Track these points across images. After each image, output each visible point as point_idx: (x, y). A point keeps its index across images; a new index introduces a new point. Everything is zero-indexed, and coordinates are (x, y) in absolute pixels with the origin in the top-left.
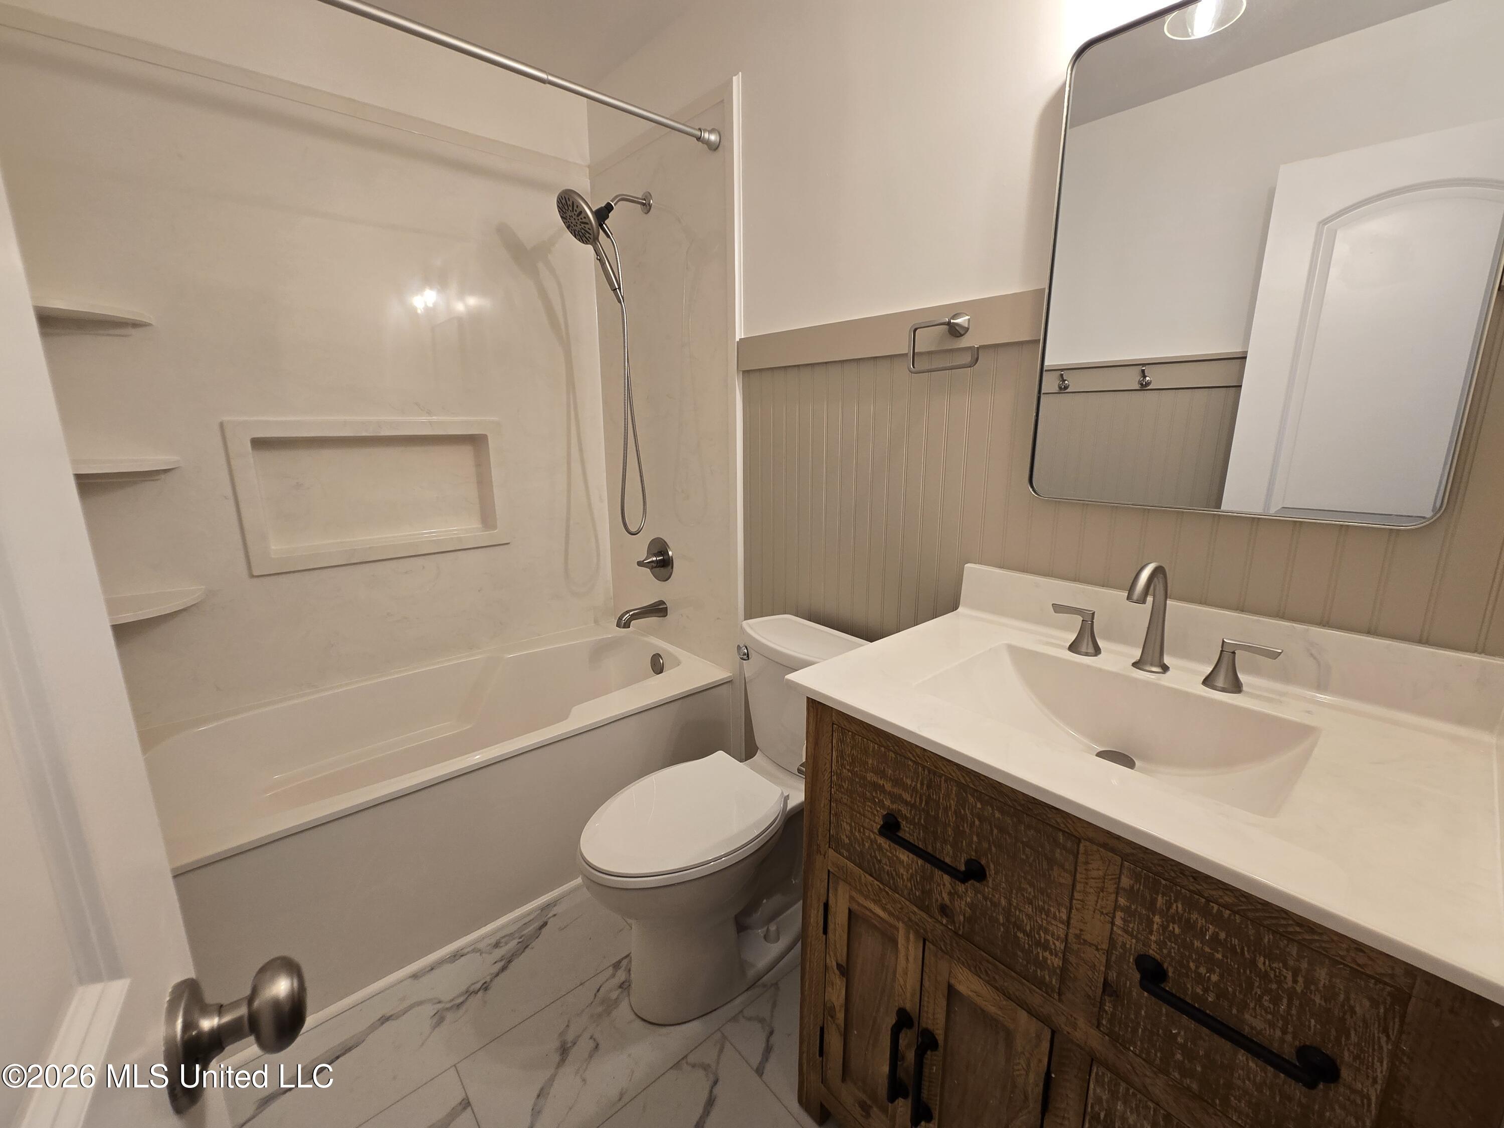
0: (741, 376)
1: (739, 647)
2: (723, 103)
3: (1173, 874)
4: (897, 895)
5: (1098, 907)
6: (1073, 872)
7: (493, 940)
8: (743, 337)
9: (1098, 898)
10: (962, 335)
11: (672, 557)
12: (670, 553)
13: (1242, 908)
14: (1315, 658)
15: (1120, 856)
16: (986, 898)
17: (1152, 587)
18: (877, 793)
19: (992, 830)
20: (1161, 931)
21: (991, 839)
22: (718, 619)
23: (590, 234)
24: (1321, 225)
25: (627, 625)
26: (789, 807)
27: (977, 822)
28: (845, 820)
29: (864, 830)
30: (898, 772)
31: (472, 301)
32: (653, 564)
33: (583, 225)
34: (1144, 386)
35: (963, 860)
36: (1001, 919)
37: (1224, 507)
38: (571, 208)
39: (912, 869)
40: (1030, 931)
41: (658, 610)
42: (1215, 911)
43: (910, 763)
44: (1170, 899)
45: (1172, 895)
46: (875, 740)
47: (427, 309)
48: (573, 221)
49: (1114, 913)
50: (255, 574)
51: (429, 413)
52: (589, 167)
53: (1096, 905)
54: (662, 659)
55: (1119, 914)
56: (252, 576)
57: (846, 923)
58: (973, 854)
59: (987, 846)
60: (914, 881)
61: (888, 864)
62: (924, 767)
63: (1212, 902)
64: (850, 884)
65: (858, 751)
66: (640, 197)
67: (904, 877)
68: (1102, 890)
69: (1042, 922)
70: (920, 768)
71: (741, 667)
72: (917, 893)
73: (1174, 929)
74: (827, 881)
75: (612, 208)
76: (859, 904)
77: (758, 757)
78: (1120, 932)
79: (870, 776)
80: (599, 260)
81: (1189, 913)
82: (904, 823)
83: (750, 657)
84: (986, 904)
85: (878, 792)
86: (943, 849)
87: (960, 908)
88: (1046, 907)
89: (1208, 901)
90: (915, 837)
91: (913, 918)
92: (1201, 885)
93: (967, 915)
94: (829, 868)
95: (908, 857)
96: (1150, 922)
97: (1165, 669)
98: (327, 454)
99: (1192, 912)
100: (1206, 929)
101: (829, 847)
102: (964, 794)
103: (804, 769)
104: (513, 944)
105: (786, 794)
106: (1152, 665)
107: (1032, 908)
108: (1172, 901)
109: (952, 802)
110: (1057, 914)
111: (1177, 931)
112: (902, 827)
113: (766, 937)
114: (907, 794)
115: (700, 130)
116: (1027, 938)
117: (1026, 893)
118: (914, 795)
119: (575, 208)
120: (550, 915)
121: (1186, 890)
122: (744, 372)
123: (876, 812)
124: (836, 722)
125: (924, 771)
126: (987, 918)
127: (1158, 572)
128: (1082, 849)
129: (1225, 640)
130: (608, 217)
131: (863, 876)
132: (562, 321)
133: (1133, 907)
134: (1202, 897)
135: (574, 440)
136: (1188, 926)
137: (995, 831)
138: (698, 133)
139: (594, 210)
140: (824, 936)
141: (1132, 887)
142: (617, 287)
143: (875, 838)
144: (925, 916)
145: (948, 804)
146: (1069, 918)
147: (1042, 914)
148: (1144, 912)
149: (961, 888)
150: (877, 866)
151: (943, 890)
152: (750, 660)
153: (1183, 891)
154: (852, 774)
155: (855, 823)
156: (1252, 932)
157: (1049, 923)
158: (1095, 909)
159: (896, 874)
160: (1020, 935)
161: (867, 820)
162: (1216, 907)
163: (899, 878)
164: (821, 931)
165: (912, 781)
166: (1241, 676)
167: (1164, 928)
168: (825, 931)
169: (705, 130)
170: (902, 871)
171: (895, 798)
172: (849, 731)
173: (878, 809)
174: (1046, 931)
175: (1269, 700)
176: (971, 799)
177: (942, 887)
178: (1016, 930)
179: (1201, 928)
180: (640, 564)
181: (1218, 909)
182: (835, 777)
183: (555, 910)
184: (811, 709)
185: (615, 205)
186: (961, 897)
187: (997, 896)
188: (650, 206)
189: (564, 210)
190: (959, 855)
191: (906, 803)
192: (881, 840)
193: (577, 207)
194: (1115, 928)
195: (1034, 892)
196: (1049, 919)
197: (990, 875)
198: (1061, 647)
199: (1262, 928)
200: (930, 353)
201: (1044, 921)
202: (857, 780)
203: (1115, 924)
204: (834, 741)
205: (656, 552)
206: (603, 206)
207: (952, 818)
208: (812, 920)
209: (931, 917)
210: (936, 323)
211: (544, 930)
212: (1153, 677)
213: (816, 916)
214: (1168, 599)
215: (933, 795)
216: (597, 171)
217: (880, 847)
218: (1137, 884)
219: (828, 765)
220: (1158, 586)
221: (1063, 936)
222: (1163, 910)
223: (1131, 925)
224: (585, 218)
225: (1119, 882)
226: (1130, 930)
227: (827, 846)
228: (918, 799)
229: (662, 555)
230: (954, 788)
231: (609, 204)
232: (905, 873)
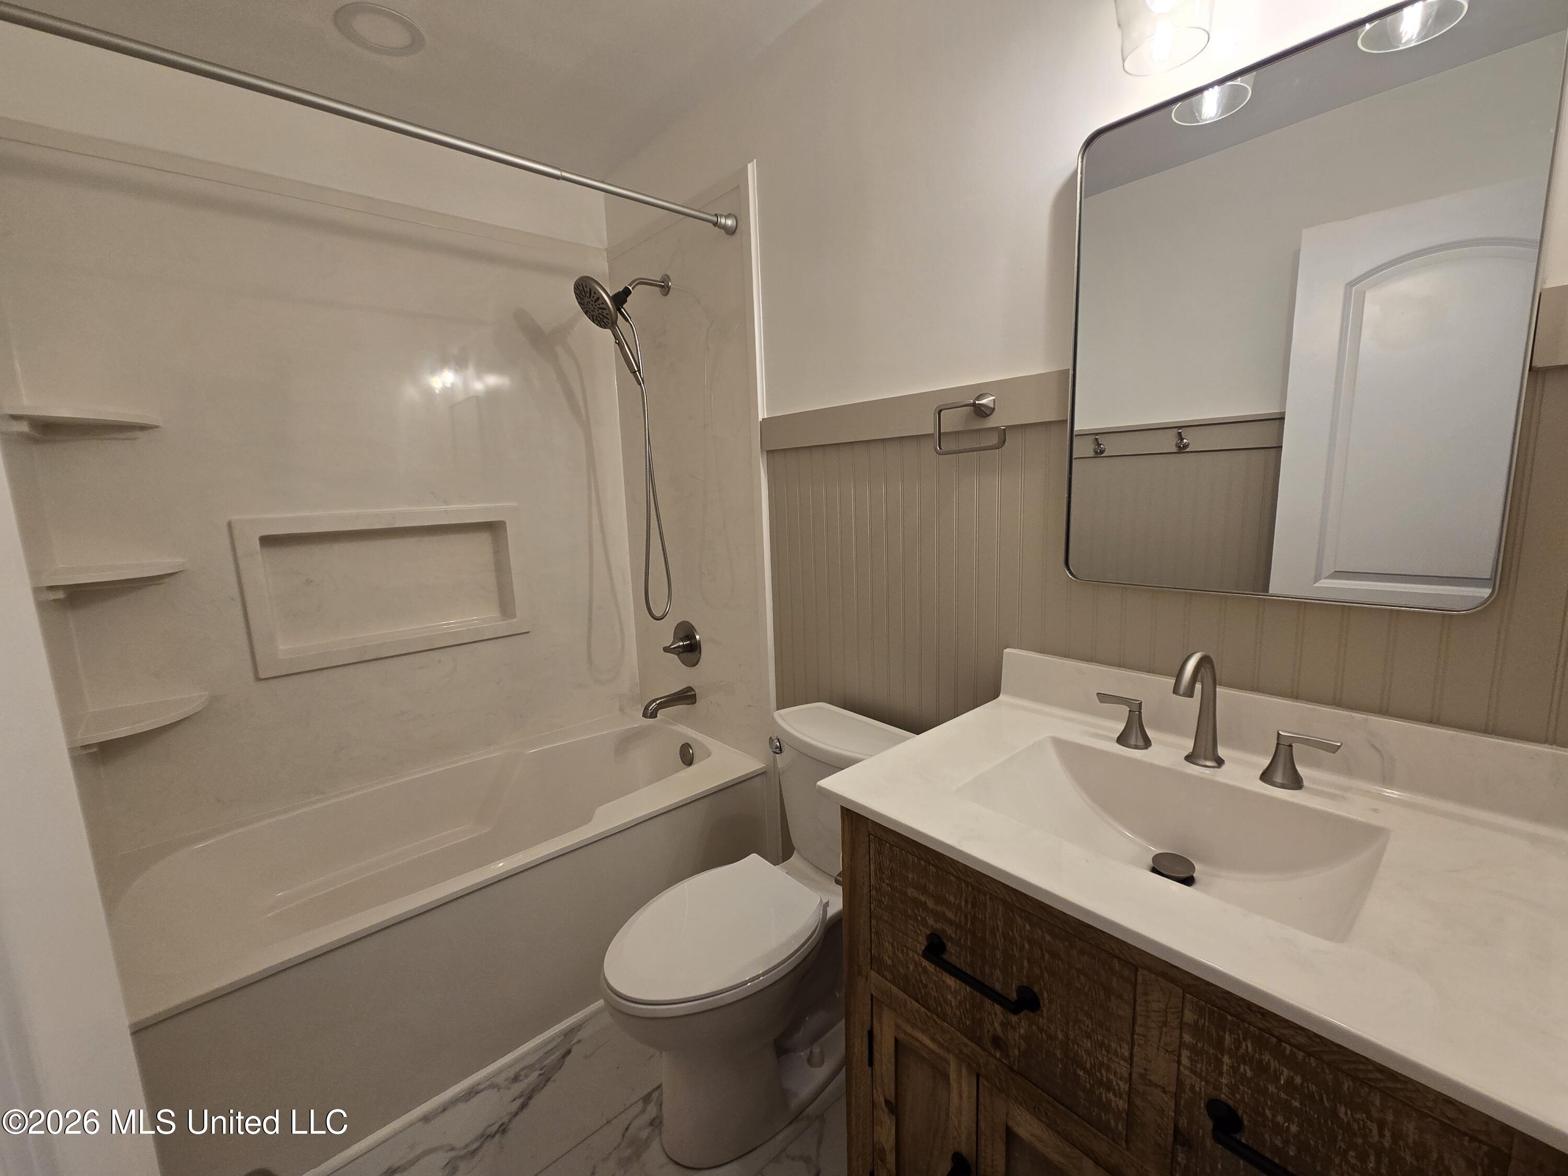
0: (766, 456)
1: (771, 739)
2: (740, 189)
3: (1239, 1009)
4: (946, 1024)
5: (1162, 1043)
6: (1132, 1003)
7: (511, 1073)
8: (765, 417)
9: (1161, 1034)
10: (988, 415)
11: (699, 641)
12: (698, 637)
13: (1316, 1049)
14: (1377, 750)
15: (1182, 988)
16: (1041, 1030)
17: (1200, 675)
18: (919, 910)
19: (1043, 955)
20: (1231, 1073)
21: (1043, 965)
22: (750, 706)
23: (608, 319)
24: (1349, 286)
25: (653, 715)
26: (828, 917)
27: (1027, 946)
28: (886, 939)
29: (907, 951)
30: (940, 888)
31: (493, 380)
32: (680, 649)
33: (600, 311)
34: (1182, 449)
35: (1014, 987)
36: (1058, 1053)
37: (1272, 591)
38: (588, 295)
39: (961, 995)
40: (1091, 1068)
41: (686, 697)
42: (1288, 1052)
43: (952, 878)
44: (1239, 1037)
45: (1240, 1032)
46: (914, 852)
47: (445, 389)
48: (591, 306)
49: (1180, 1050)
50: (262, 676)
51: (445, 502)
52: (607, 250)
53: (1160, 1042)
54: (691, 749)
55: (1185, 1053)
56: (258, 679)
57: (893, 1055)
58: (1025, 980)
59: (1039, 972)
60: (963, 1009)
61: (934, 989)
62: (967, 884)
63: (1284, 1042)
64: (895, 1010)
65: (897, 864)
66: (659, 280)
67: (953, 1004)
68: (1165, 1024)
69: (1103, 1058)
70: (963, 884)
71: (775, 761)
72: (968, 1023)
73: (1245, 1071)
74: (870, 1006)
75: (631, 292)
76: (906, 1033)
77: (794, 859)
78: (1187, 1072)
79: (911, 892)
80: (618, 344)
81: (1261, 1054)
82: (950, 944)
83: (783, 750)
84: (1042, 1036)
85: (921, 909)
86: (992, 973)
87: (1014, 1040)
88: (1106, 1042)
89: (1280, 1040)
90: (962, 959)
91: (964, 1051)
92: (1271, 1023)
93: (1022, 1048)
94: (872, 992)
95: (955, 981)
96: (1219, 1062)
97: (1220, 762)
98: (339, 548)
99: (1263, 1052)
100: (1279, 1072)
101: (871, 968)
102: (1011, 914)
103: (841, 879)
104: (534, 1076)
105: (824, 901)
106: (1206, 759)
107: (1091, 1044)
108: (1241, 1040)
109: (999, 923)
110: (1119, 1049)
111: (1249, 1074)
112: (947, 948)
113: (810, 1061)
114: (951, 913)
115: (716, 215)
116: (1087, 1077)
117: (1084, 1025)
118: (959, 914)
119: (593, 294)
120: (575, 1041)
121: (1254, 1027)
122: (768, 452)
123: (919, 932)
124: (873, 833)
125: (968, 887)
126: (1044, 1052)
127: (1205, 661)
128: (1140, 978)
129: (1280, 732)
130: (626, 301)
131: (909, 1002)
132: (581, 403)
133: (1199, 1045)
134: (1273, 1036)
135: (596, 522)
136: (1261, 1068)
137: (1047, 956)
138: (715, 219)
139: (611, 295)
140: (870, 1068)
141: (1197, 1022)
142: (636, 370)
143: (920, 960)
144: (978, 1049)
145: (995, 925)
146: (1132, 1055)
147: (1102, 1050)
148: (1211, 1051)
149: (1014, 1019)
150: (923, 991)
151: (994, 1020)
152: (783, 754)
153: (1252, 1028)
154: (892, 889)
155: (897, 943)
156: (1329, 1077)
157: (1110, 1059)
158: (1159, 1046)
159: (944, 1000)
160: (1081, 1073)
161: (910, 940)
162: (1288, 1048)
163: (947, 1005)
164: (866, 1062)
165: (955, 899)
166: (1301, 770)
167: (1235, 1070)
168: (871, 1063)
169: (721, 216)
170: (949, 997)
171: (939, 916)
172: (886, 842)
173: (922, 928)
174: (1108, 1069)
175: (1332, 796)
176: (1019, 921)
177: (993, 1016)
178: (1075, 1067)
179: (1275, 1070)
180: (666, 649)
181: (1291, 1051)
182: (874, 892)
183: (581, 1035)
184: (846, 817)
185: (633, 289)
186: (1014, 1029)
187: (1052, 1027)
188: (669, 288)
189: (582, 297)
190: (1010, 981)
191: (951, 923)
192: (925, 963)
193: (595, 293)
194: (1182, 1068)
195: (1092, 1025)
196: (1110, 1056)
197: (1044, 1003)
198: (1108, 738)
199: (1340, 1073)
200: (957, 433)
201: (1106, 1058)
202: (897, 895)
203: (1181, 1063)
204: (872, 852)
205: (683, 636)
206: (621, 290)
207: (1001, 941)
208: (856, 1050)
209: (985, 1050)
210: (961, 404)
211: (569, 1058)
212: (1207, 772)
213: (861, 1048)
214: (1217, 686)
215: (979, 914)
216: (615, 254)
217: (925, 970)
218: (1201, 1018)
219: (866, 879)
220: (1205, 675)
221: (1126, 1075)
222: (1232, 1049)
223: (1199, 1066)
224: (603, 304)
225: (1182, 1016)
226: (1199, 1070)
227: (869, 967)
228: (963, 917)
229: (689, 639)
230: (1001, 908)
231: (626, 288)
232: (953, 1000)
